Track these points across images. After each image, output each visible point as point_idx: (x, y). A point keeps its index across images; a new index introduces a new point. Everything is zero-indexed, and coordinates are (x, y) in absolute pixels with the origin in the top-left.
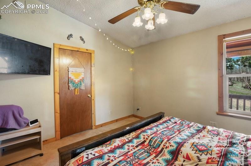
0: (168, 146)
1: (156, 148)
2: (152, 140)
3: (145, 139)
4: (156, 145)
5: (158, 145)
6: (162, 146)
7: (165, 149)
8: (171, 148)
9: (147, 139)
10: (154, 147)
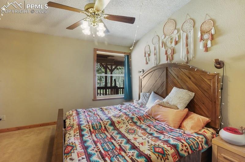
0: (107, 123)
1: (101, 128)
2: (93, 126)
3: (88, 128)
4: (99, 127)
5: (100, 126)
6: (103, 126)
7: (106, 126)
8: (109, 123)
9: (89, 127)
10: (99, 129)
